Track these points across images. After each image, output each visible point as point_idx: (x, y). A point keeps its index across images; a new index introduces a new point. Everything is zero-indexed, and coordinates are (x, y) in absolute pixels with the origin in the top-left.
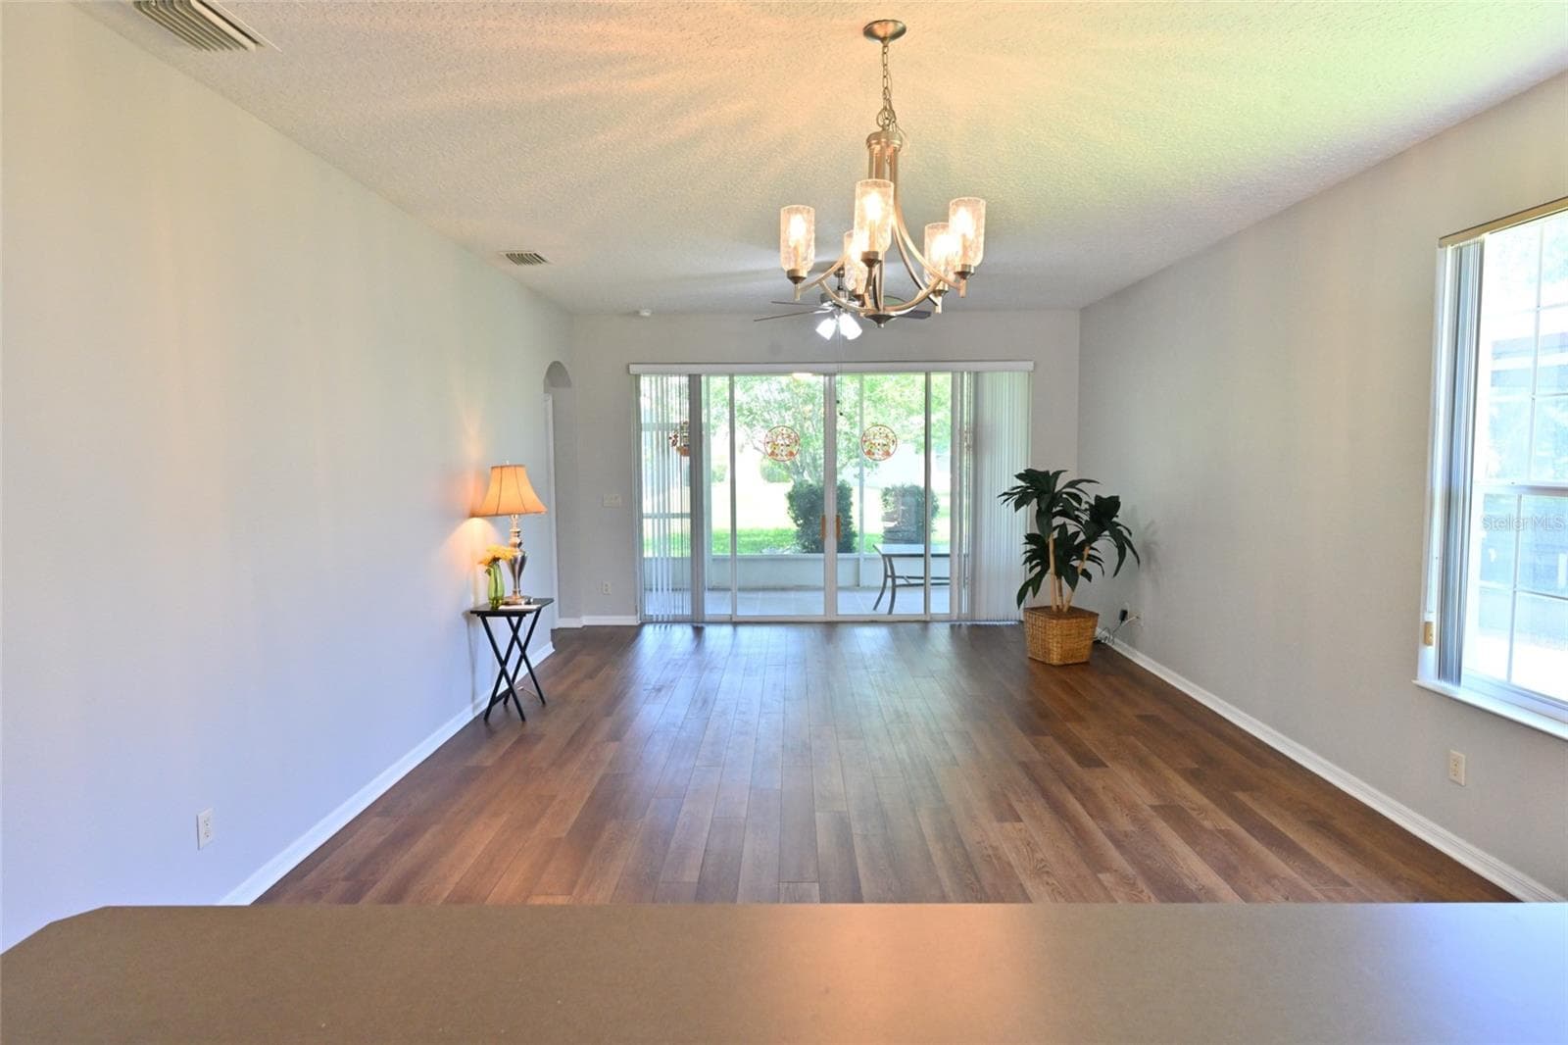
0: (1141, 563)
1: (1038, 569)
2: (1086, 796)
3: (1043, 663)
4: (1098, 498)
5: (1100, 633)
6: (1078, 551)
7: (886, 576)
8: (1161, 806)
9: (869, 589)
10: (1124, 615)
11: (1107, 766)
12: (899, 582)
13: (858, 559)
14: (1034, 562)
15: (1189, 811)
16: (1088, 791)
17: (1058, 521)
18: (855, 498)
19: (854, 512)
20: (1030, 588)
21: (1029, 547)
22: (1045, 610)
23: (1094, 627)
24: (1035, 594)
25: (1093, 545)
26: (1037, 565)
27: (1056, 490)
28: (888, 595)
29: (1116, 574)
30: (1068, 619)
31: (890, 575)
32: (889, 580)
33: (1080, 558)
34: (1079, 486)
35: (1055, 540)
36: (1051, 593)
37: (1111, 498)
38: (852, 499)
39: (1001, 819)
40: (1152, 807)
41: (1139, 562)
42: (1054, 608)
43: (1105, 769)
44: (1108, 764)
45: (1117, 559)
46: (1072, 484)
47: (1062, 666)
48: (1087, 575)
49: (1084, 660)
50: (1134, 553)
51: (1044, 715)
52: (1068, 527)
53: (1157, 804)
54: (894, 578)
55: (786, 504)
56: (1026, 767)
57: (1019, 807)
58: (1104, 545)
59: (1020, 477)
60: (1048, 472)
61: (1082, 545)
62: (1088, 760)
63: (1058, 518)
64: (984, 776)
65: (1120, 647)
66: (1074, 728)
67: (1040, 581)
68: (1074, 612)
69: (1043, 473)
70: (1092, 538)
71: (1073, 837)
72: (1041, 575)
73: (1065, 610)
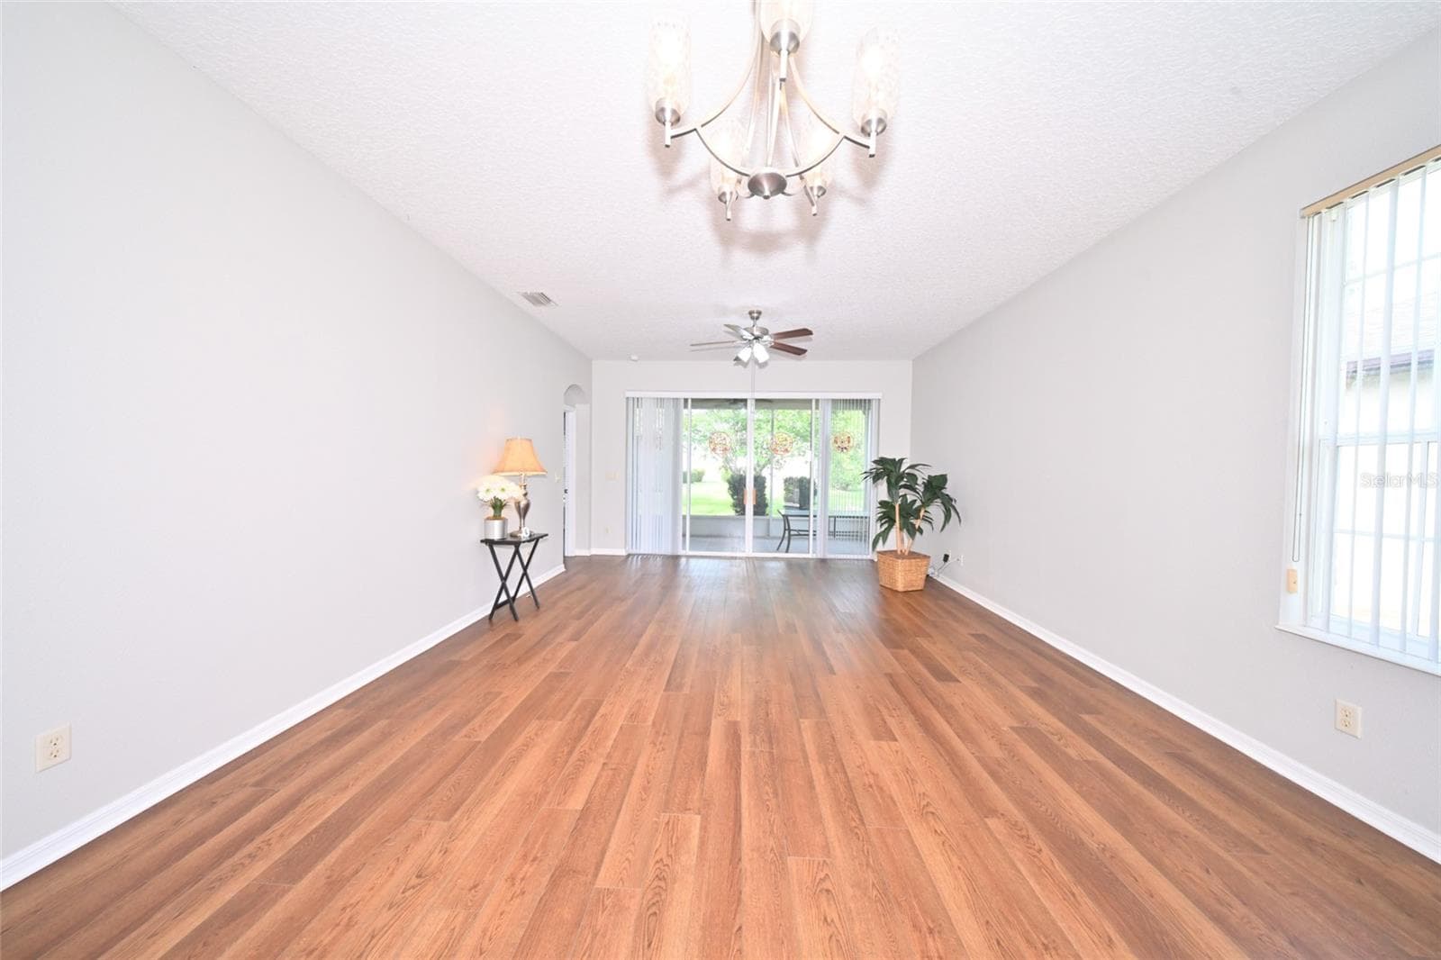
0: (962, 522)
1: (886, 526)
2: (948, 711)
3: (890, 589)
4: (929, 476)
5: (930, 571)
6: (916, 514)
7: (785, 530)
8: (1021, 728)
9: (774, 538)
10: (946, 558)
11: (958, 681)
12: (792, 533)
13: (769, 520)
14: (883, 521)
15: (1049, 735)
16: (950, 707)
17: (902, 492)
18: (768, 484)
19: (767, 492)
20: (881, 538)
21: (880, 510)
22: (893, 552)
23: (927, 565)
24: (884, 542)
25: (927, 509)
26: (885, 523)
27: (902, 470)
28: (785, 542)
29: (942, 529)
30: (910, 559)
31: (788, 529)
32: (787, 532)
33: (918, 518)
34: (917, 468)
35: (900, 505)
36: (896, 540)
37: (942, 476)
38: (766, 484)
39: (878, 737)
40: (1012, 728)
41: (960, 521)
42: (899, 552)
43: (958, 684)
44: (960, 679)
45: (943, 519)
46: (912, 467)
47: (905, 592)
48: (921, 531)
49: (919, 588)
50: (958, 514)
51: (899, 631)
52: (908, 496)
53: (1016, 725)
54: (789, 530)
55: (727, 486)
56: (893, 680)
57: (892, 723)
58: (936, 510)
59: (875, 462)
60: (894, 460)
61: (918, 510)
62: (944, 676)
63: (902, 490)
64: (858, 687)
65: (943, 579)
66: (924, 643)
67: (888, 533)
68: (913, 555)
69: (890, 460)
70: (925, 504)
71: (949, 764)
72: (888, 530)
73: (906, 553)
